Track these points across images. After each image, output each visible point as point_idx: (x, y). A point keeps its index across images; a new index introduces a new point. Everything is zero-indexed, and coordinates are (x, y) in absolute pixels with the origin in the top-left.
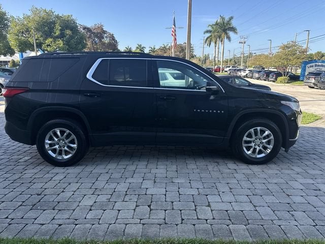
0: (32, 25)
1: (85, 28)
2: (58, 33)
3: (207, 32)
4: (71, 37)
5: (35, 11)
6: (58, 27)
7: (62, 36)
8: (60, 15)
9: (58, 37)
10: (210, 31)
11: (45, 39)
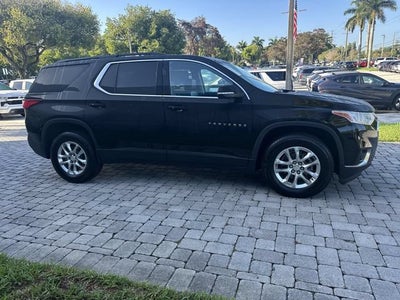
0: (128, 26)
1: (184, 24)
2: (154, 32)
3: (349, 11)
4: (168, 36)
5: (130, 10)
6: (154, 25)
7: (158, 35)
8: (157, 11)
9: (153, 38)
10: (354, 10)
11: (141, 41)
